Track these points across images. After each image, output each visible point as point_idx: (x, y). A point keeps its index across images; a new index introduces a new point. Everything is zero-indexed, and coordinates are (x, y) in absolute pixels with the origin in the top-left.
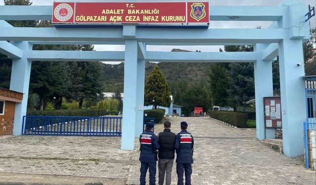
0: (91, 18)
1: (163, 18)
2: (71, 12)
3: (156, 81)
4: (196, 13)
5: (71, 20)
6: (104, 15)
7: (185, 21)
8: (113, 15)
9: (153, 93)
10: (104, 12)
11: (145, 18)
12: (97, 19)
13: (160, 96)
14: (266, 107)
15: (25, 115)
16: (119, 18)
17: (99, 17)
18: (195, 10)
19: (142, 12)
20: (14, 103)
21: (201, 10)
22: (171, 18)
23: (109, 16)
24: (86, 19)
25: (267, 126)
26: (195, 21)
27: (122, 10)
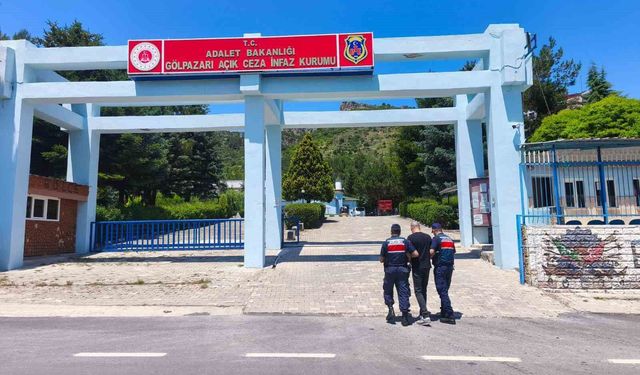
0: (189, 65)
1: (301, 61)
2: (157, 56)
3: (308, 158)
4: (354, 51)
5: (158, 68)
6: (209, 59)
7: (336, 65)
8: (224, 59)
9: (301, 178)
10: (209, 54)
11: (274, 62)
12: (198, 66)
13: (315, 184)
14: (473, 194)
15: (94, 220)
16: (233, 64)
17: (202, 62)
18: (351, 47)
19: (269, 52)
20: (75, 203)
21: (360, 46)
22: (313, 60)
23: (217, 61)
24: (181, 66)
25: (476, 223)
26: (351, 64)
27: (238, 51)
